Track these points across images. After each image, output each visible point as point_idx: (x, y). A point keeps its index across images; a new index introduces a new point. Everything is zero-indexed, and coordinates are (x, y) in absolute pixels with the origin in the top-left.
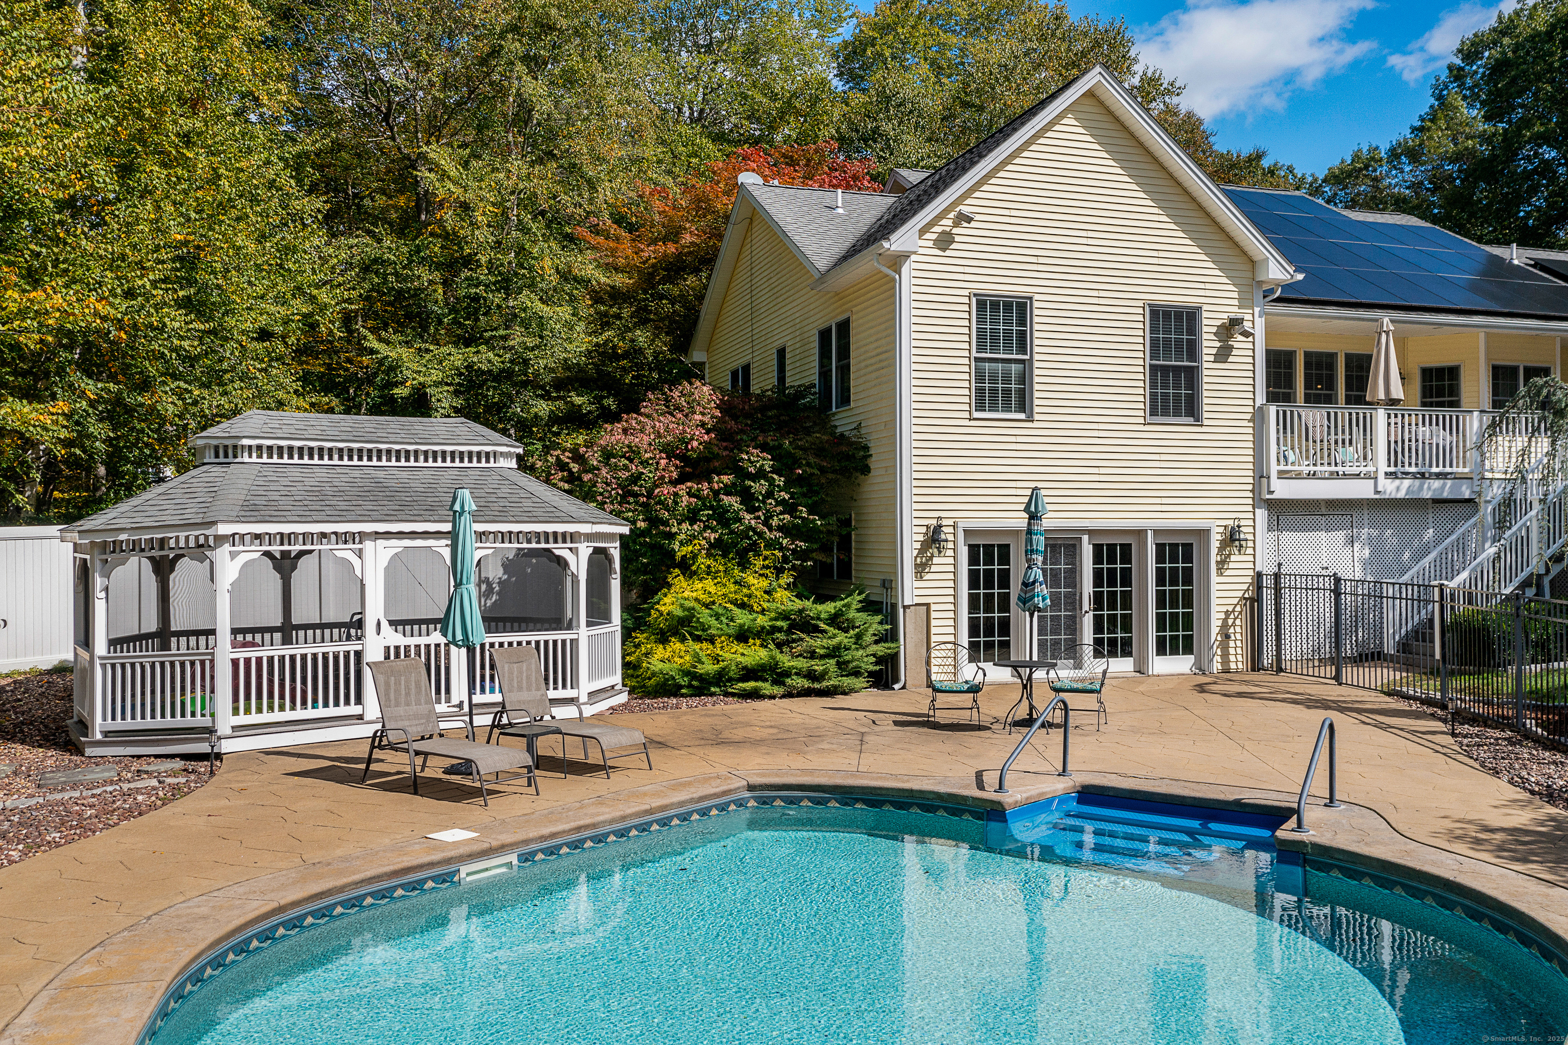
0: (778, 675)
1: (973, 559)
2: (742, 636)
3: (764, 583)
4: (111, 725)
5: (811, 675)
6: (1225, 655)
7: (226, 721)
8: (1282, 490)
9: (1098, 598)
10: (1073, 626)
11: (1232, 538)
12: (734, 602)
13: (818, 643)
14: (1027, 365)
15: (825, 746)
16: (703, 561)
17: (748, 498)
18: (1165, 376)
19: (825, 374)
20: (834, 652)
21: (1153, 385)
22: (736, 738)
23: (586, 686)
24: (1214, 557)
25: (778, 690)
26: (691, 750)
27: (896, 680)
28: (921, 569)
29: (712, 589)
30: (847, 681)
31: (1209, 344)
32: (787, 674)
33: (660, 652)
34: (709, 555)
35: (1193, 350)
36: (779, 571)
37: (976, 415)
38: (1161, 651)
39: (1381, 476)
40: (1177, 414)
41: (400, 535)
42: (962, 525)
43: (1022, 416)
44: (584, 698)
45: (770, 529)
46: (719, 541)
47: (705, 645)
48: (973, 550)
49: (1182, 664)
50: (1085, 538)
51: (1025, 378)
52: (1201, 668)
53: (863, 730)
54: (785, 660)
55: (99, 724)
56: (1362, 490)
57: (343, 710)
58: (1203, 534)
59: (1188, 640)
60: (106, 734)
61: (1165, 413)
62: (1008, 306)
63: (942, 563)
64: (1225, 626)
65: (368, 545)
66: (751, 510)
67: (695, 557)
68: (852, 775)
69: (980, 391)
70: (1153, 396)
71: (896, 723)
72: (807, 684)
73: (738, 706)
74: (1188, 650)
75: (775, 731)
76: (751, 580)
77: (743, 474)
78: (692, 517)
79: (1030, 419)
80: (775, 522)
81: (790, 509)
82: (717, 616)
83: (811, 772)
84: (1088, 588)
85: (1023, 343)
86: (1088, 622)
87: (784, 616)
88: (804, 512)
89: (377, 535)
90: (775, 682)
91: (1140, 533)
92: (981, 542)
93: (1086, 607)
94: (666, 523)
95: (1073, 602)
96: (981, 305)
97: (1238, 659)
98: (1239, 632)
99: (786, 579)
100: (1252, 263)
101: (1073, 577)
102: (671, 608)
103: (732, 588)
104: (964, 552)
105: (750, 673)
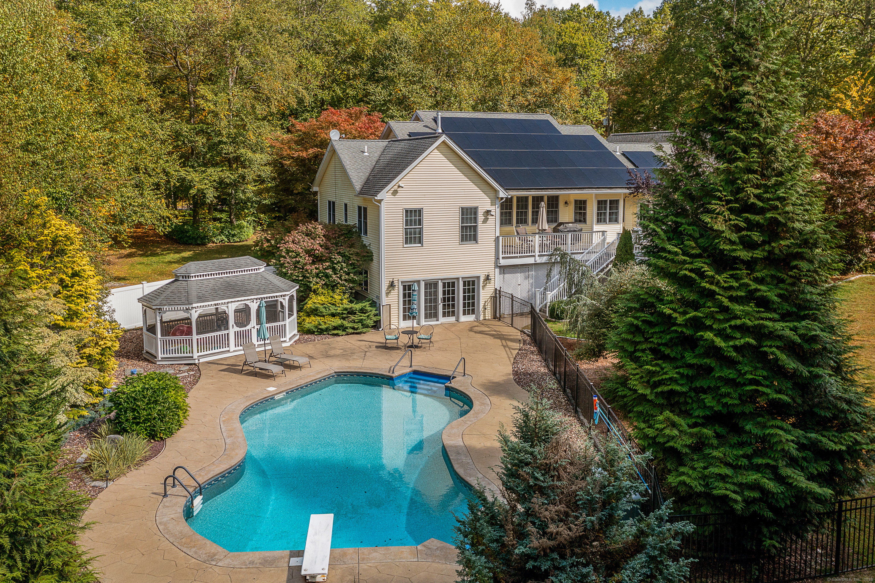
0: (343, 328)
1: (404, 289)
2: (333, 315)
3: (340, 297)
4: (163, 356)
5: (353, 328)
6: (485, 314)
7: (196, 355)
8: (503, 262)
9: (444, 300)
10: (436, 308)
11: (487, 278)
12: (330, 303)
13: (356, 318)
14: (421, 230)
15: (355, 357)
16: (320, 290)
17: (334, 269)
18: (466, 229)
19: (360, 221)
20: (361, 321)
21: (462, 232)
22: (332, 354)
23: (288, 336)
24: (481, 284)
25: (344, 333)
26: (320, 359)
27: (380, 327)
28: (387, 294)
29: (324, 299)
30: (364, 330)
31: (481, 217)
32: (347, 328)
33: (307, 320)
34: (322, 288)
35: (475, 220)
36: (344, 293)
37: (405, 246)
38: (464, 314)
39: (537, 256)
40: (470, 240)
41: (238, 301)
42: (400, 280)
43: (420, 245)
44: (288, 340)
45: (342, 280)
46: (325, 284)
47: (322, 318)
48: (404, 287)
49: (471, 318)
50: (440, 281)
51: (420, 232)
52: (477, 318)
53: (366, 350)
54: (346, 323)
55: (160, 356)
56: (531, 261)
57: (224, 349)
58: (478, 278)
59: (473, 310)
60: (162, 358)
61: (466, 240)
62: (415, 211)
63: (394, 293)
64: (484, 305)
65: (230, 305)
66: (335, 274)
67: (318, 288)
68: (360, 368)
69: (406, 238)
70: (462, 235)
71: (377, 347)
72: (352, 331)
73: (332, 339)
74: (473, 313)
75: (342, 351)
76: (336, 297)
77: (333, 263)
78: (317, 276)
79: (422, 246)
80: (343, 278)
81: (348, 274)
82: (325, 308)
83: (350, 367)
84: (440, 296)
85: (420, 222)
86: (440, 307)
87: (346, 309)
88: (352, 275)
89: (232, 302)
90: (343, 330)
91: (458, 279)
92: (407, 284)
93: (440, 302)
94: (308, 278)
95: (436, 300)
96: (407, 211)
97: (489, 315)
98: (489, 307)
99: (347, 296)
100: (496, 191)
101: (436, 293)
102: (311, 305)
103: (330, 299)
104: (401, 288)
105: (335, 328)
